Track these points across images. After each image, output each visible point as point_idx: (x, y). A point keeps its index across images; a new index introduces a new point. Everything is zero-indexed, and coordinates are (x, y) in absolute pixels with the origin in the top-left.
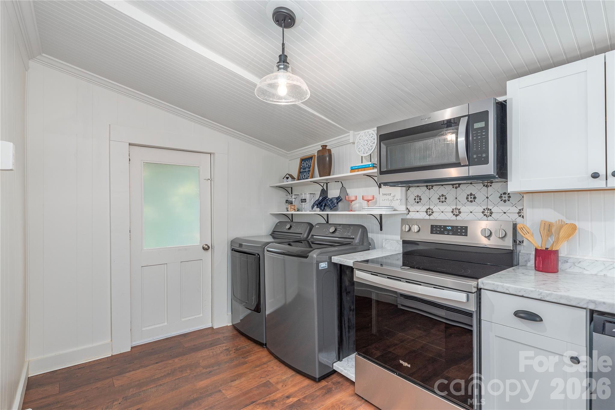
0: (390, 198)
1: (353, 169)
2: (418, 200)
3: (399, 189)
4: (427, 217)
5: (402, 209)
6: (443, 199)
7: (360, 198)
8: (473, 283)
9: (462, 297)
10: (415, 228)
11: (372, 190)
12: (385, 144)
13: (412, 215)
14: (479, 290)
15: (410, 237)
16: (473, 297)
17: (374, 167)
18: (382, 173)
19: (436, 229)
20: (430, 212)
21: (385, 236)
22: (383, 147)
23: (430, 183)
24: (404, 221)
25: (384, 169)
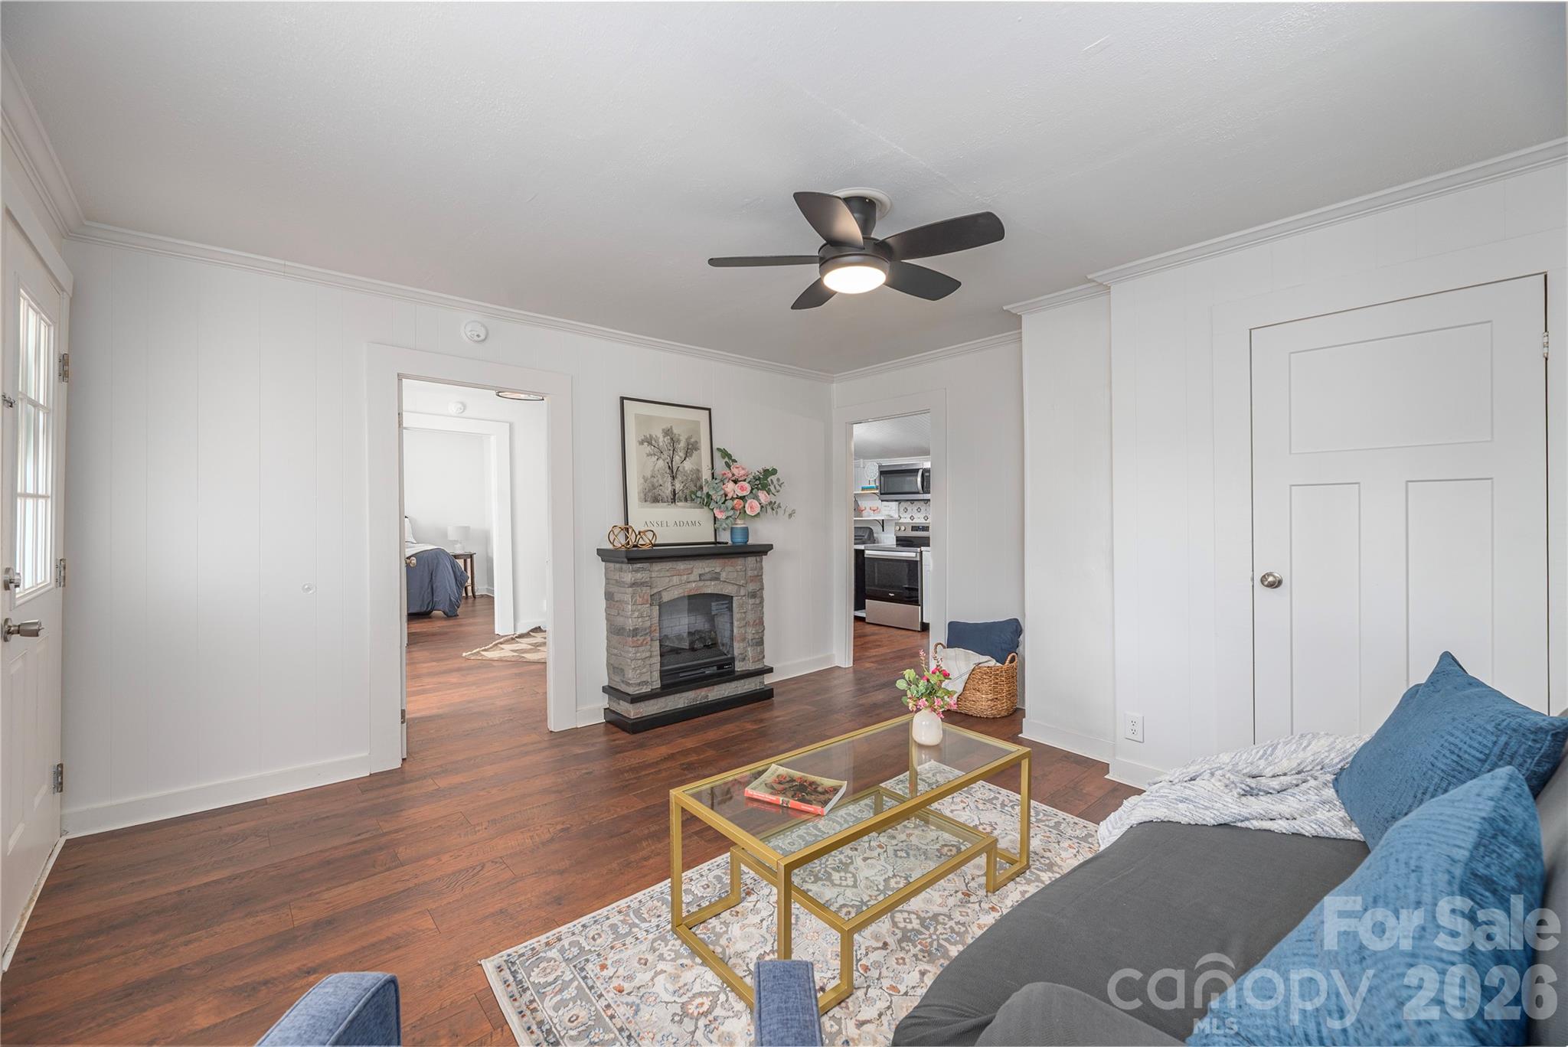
0: (889, 509)
1: (863, 489)
2: (906, 510)
3: (894, 503)
4: (911, 521)
5: (896, 516)
6: (919, 510)
7: (868, 509)
8: (919, 549)
9: (913, 555)
10: (903, 528)
11: (877, 503)
12: (884, 477)
13: (902, 521)
14: (921, 552)
15: (902, 534)
16: (918, 554)
17: (877, 488)
18: (881, 494)
19: (915, 528)
20: (912, 518)
21: (885, 535)
22: (882, 478)
23: (912, 501)
24: (897, 524)
25: (883, 492)
